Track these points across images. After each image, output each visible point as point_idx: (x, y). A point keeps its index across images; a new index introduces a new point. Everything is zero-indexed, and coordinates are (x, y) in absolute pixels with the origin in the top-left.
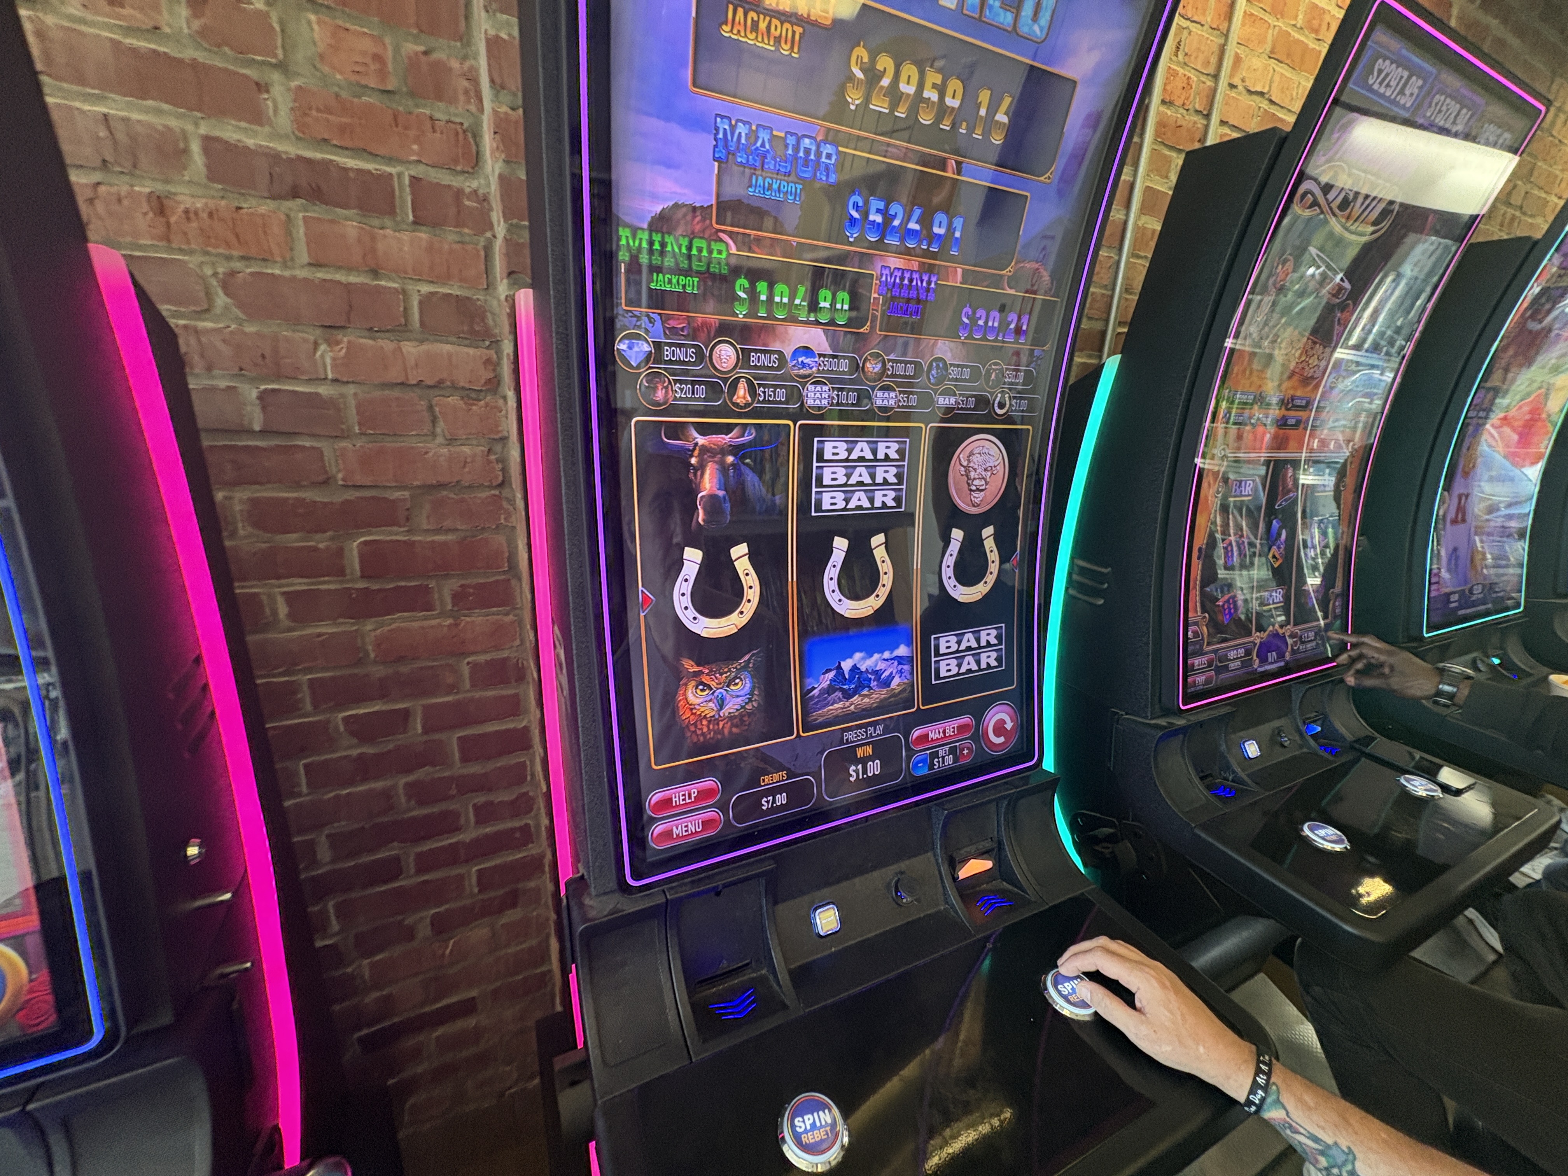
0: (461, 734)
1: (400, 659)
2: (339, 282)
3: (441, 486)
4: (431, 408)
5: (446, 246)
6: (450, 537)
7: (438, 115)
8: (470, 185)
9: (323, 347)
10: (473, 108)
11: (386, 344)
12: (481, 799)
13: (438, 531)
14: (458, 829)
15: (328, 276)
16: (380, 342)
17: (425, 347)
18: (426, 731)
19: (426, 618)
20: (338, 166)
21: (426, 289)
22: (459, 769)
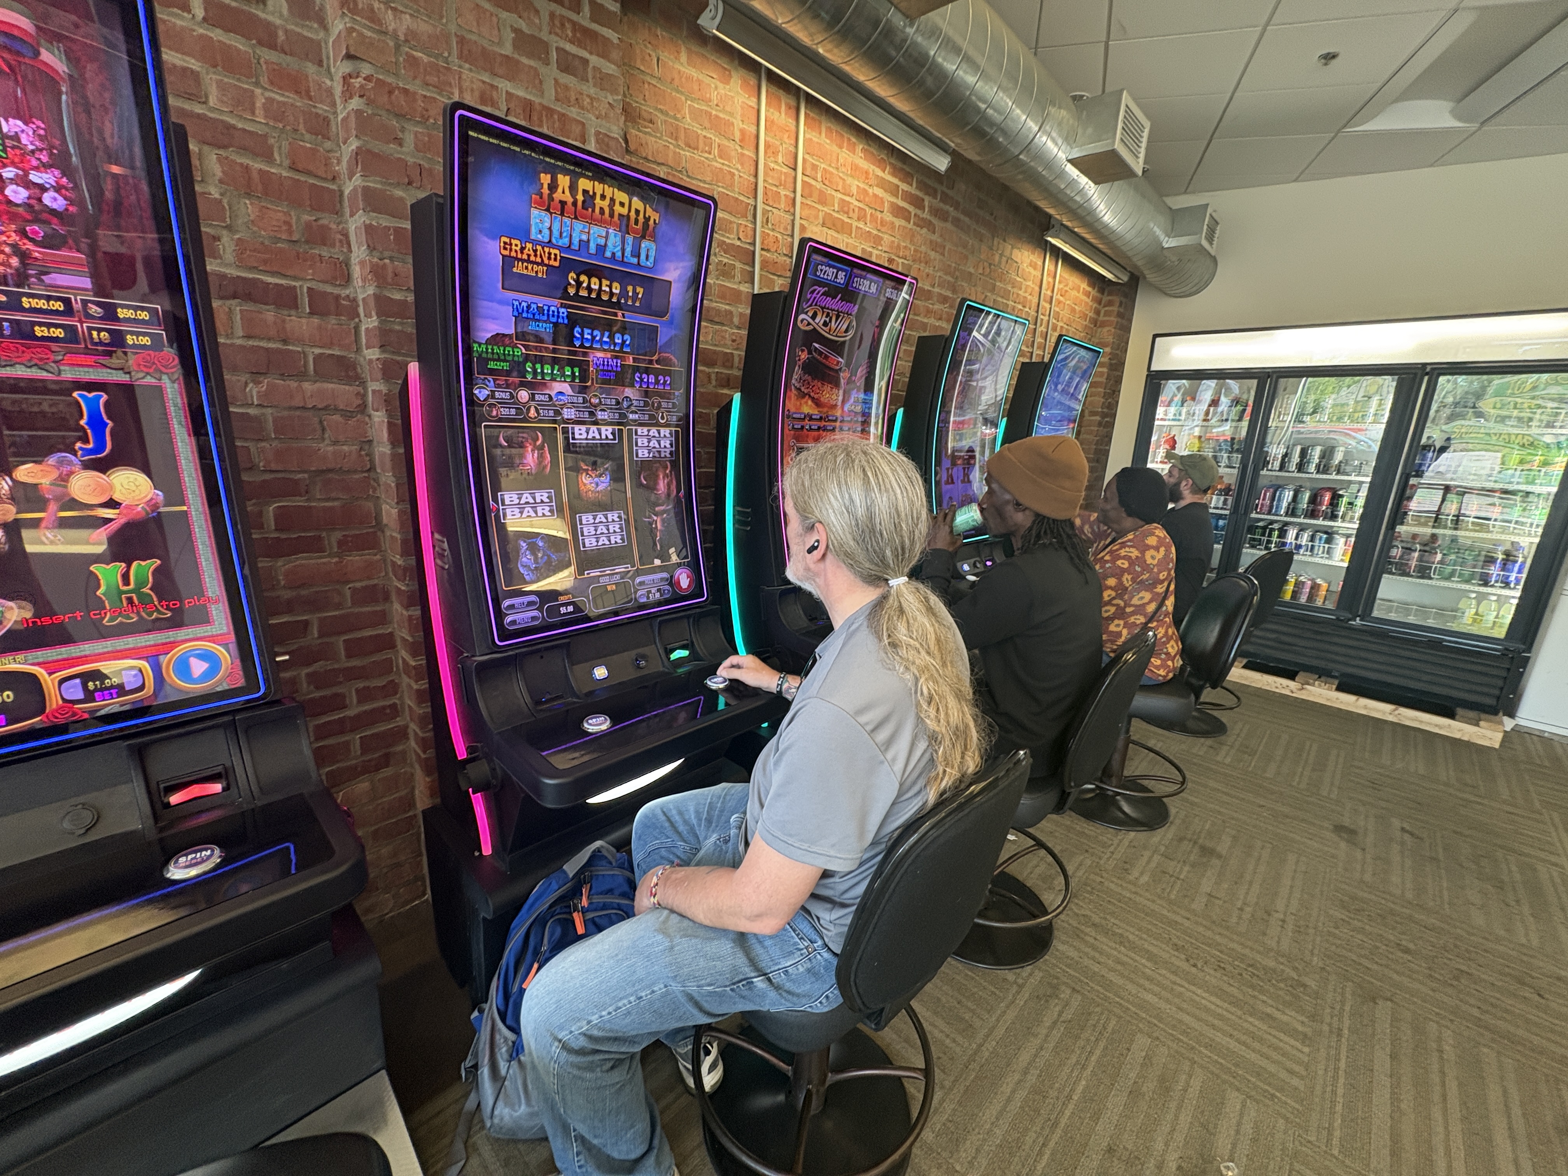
0: (346, 637)
1: (302, 586)
2: (262, 348)
3: (330, 471)
4: (321, 422)
5: (330, 327)
6: (336, 504)
7: (324, 254)
8: (345, 292)
9: (251, 385)
10: (345, 250)
11: (293, 384)
12: (361, 685)
13: (328, 500)
14: (344, 707)
15: (255, 344)
16: (288, 382)
17: (318, 385)
18: (320, 637)
19: (321, 558)
20: (262, 282)
21: (317, 351)
22: (345, 663)
